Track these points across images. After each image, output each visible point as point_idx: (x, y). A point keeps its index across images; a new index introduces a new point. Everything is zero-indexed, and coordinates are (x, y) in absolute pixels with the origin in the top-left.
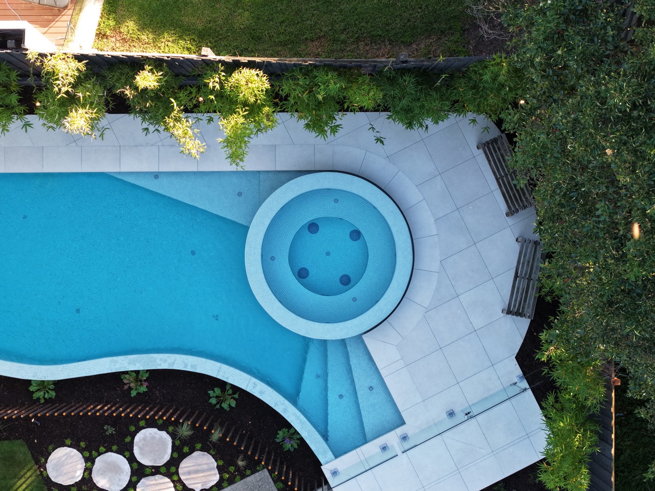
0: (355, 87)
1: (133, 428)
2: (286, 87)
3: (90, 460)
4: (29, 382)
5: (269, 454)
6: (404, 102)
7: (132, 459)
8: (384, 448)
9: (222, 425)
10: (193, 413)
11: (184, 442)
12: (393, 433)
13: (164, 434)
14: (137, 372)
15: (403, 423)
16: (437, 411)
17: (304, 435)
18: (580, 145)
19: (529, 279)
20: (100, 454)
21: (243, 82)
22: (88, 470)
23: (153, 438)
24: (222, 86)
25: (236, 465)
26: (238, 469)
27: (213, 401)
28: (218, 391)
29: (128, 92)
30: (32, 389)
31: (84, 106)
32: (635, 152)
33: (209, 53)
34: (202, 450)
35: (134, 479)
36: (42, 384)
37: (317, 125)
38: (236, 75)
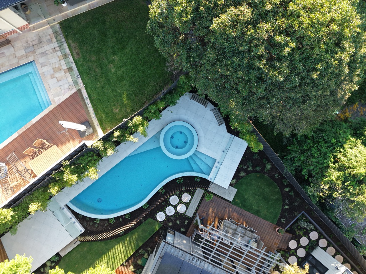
0: (158, 105)
1: (168, 200)
2: (145, 115)
3: (164, 212)
4: (142, 207)
5: (196, 184)
6: (170, 100)
7: (172, 206)
8: (216, 167)
9: (183, 186)
10: (176, 188)
11: (179, 195)
12: (216, 163)
13: (174, 196)
14: (161, 189)
15: (216, 160)
16: (220, 153)
17: (200, 176)
18: (212, 75)
19: (219, 116)
20: (165, 209)
21: (136, 120)
22: (166, 214)
23: (173, 198)
24: (133, 124)
25: (192, 191)
26: (193, 192)
27: (179, 183)
28: (178, 180)
29: (115, 139)
30: (143, 207)
31: (109, 149)
32: (225, 66)
33: (125, 120)
34: (183, 193)
35: (175, 209)
36: (145, 205)
37: (157, 118)
38: (133, 120)
